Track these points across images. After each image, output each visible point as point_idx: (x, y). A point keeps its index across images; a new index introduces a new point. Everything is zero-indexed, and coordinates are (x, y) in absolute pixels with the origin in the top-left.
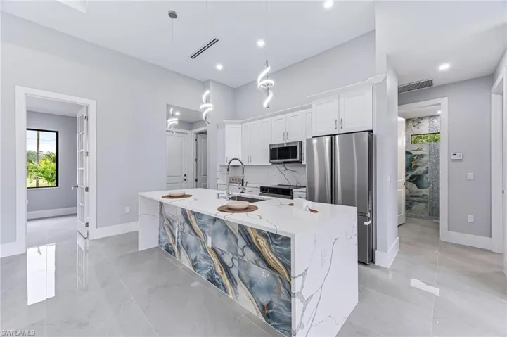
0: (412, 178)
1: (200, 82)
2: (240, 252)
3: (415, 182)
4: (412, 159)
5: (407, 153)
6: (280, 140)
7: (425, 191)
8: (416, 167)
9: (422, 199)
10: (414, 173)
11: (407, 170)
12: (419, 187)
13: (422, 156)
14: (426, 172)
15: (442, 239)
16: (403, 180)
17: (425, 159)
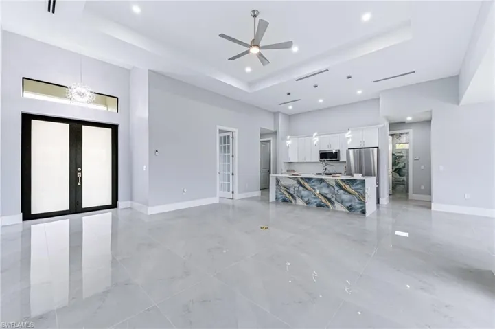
0: (396, 169)
1: (270, 112)
2: (336, 192)
3: (398, 173)
4: (396, 158)
5: (393, 154)
6: (325, 149)
7: (404, 178)
8: (398, 163)
9: (402, 183)
10: (397, 167)
11: (393, 165)
12: (400, 175)
13: (402, 156)
14: (404, 167)
15: (410, 198)
16: (391, 170)
17: (404, 158)
